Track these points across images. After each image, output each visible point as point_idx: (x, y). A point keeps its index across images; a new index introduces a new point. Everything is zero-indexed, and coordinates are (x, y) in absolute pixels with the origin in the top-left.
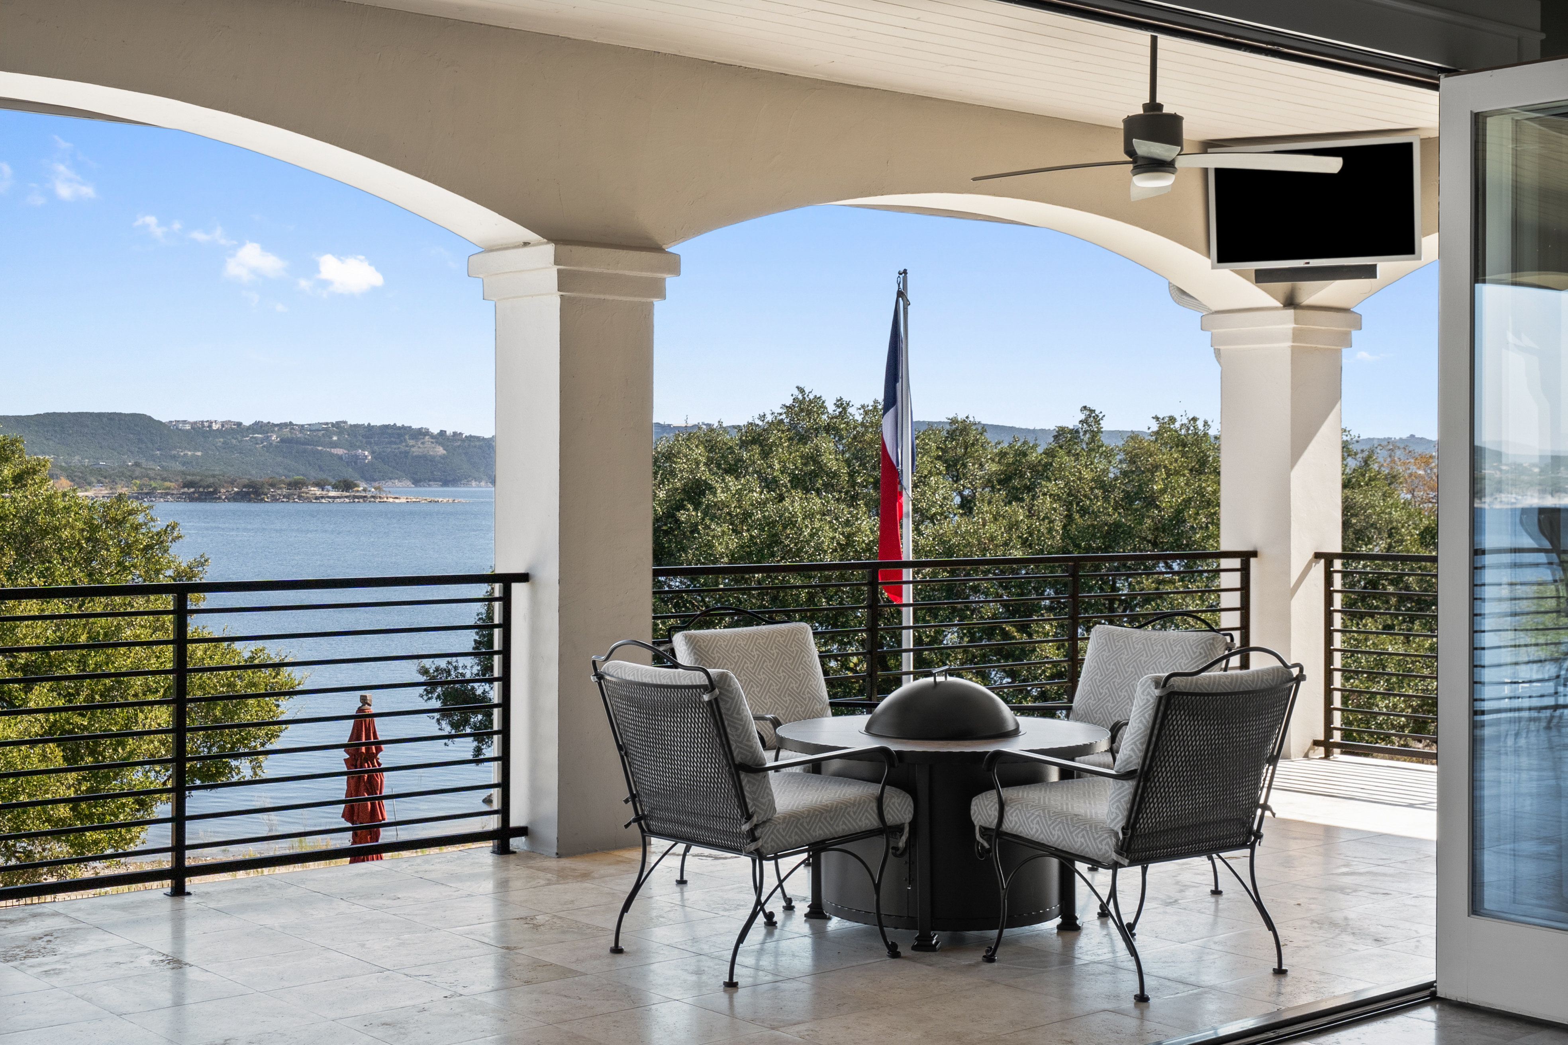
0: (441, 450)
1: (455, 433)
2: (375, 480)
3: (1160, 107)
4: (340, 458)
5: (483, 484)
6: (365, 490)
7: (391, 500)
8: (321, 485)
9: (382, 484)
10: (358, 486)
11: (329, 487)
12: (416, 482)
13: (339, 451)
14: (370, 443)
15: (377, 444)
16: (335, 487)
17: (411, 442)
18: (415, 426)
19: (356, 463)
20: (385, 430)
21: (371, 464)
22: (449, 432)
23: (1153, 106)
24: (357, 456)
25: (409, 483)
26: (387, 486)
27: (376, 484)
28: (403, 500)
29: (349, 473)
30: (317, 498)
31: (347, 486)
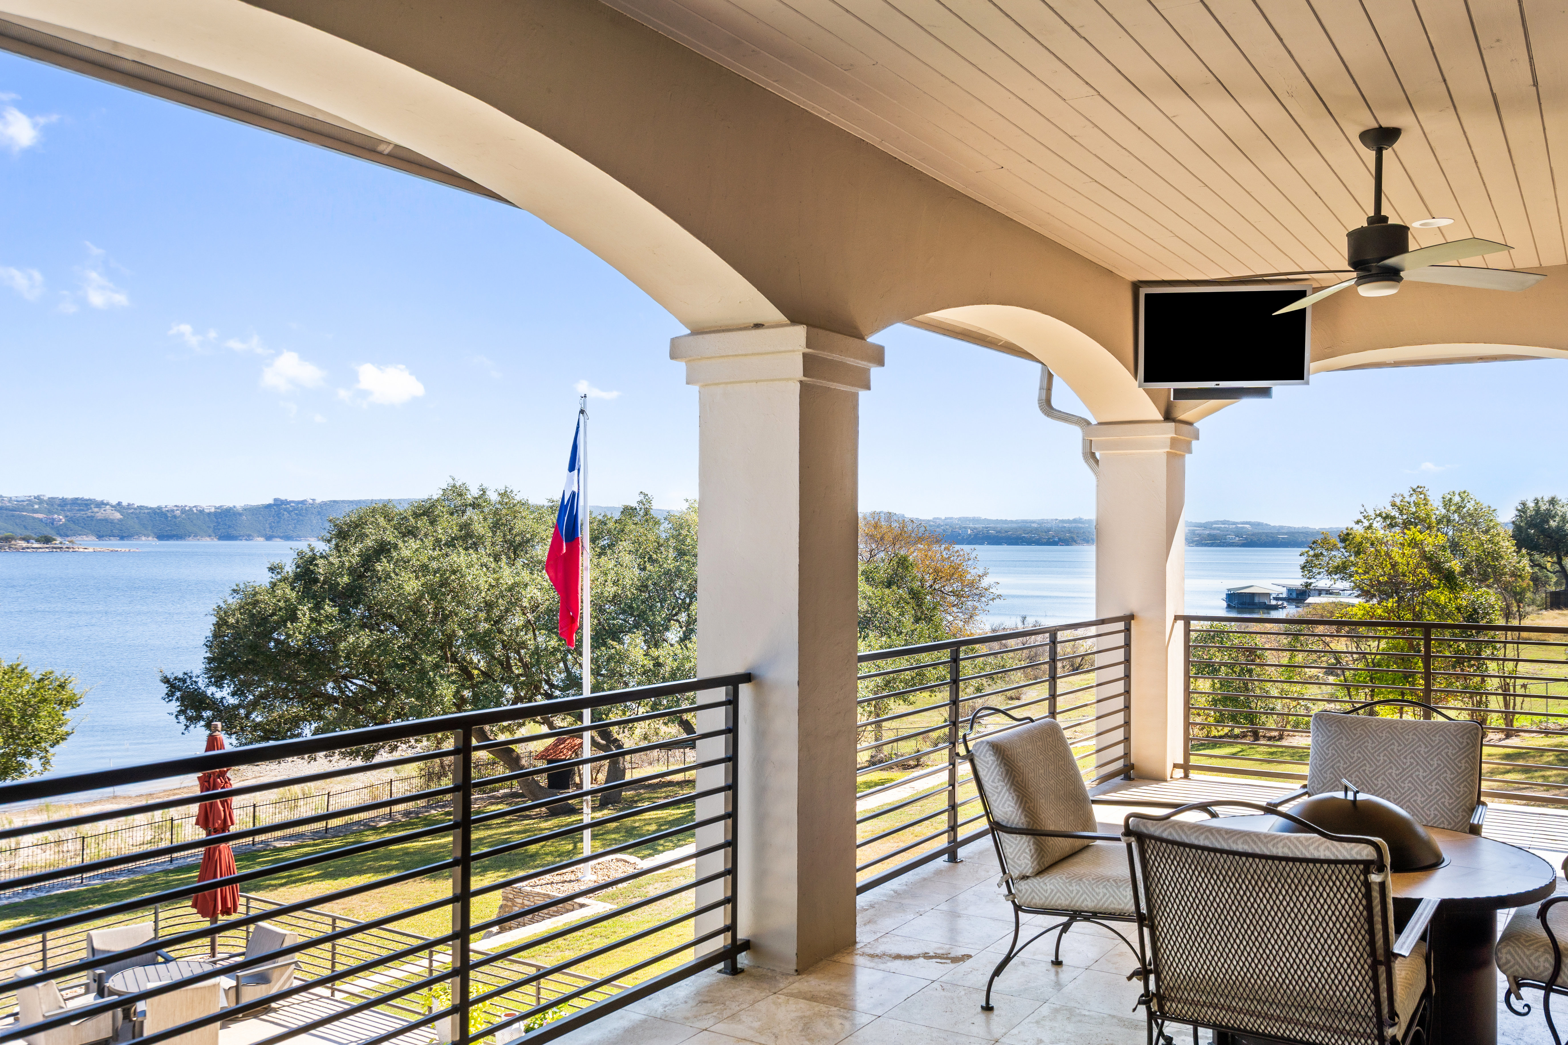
0: (118, 516)
1: (129, 505)
2: (68, 536)
3: (1386, 219)
4: (41, 520)
5: (150, 538)
6: (61, 543)
7: (81, 550)
8: (26, 539)
9: (73, 538)
10: (55, 540)
11: (33, 541)
12: (100, 537)
13: (40, 516)
14: (64, 510)
15: (69, 511)
16: (38, 541)
17: (96, 510)
18: (99, 499)
19: (53, 524)
20: (75, 502)
21: (64, 525)
22: (125, 504)
23: (1378, 219)
24: (54, 519)
25: (94, 538)
26: (77, 539)
27: (69, 539)
28: (91, 550)
29: (48, 532)
30: (23, 549)
31: (47, 540)
